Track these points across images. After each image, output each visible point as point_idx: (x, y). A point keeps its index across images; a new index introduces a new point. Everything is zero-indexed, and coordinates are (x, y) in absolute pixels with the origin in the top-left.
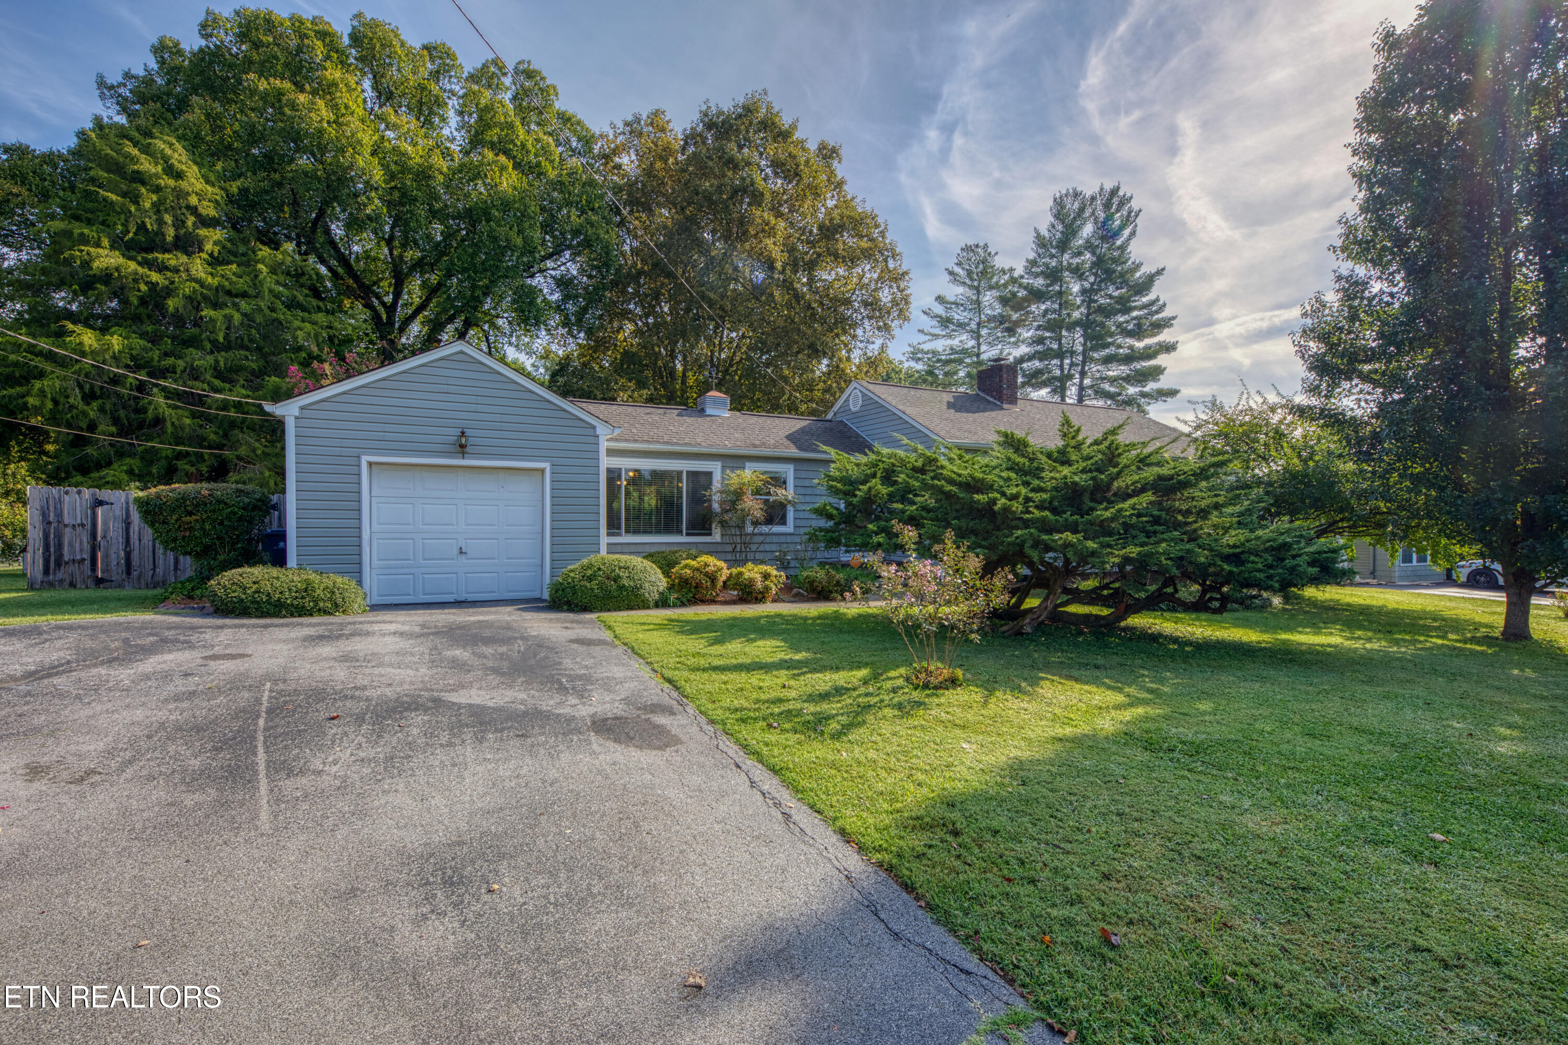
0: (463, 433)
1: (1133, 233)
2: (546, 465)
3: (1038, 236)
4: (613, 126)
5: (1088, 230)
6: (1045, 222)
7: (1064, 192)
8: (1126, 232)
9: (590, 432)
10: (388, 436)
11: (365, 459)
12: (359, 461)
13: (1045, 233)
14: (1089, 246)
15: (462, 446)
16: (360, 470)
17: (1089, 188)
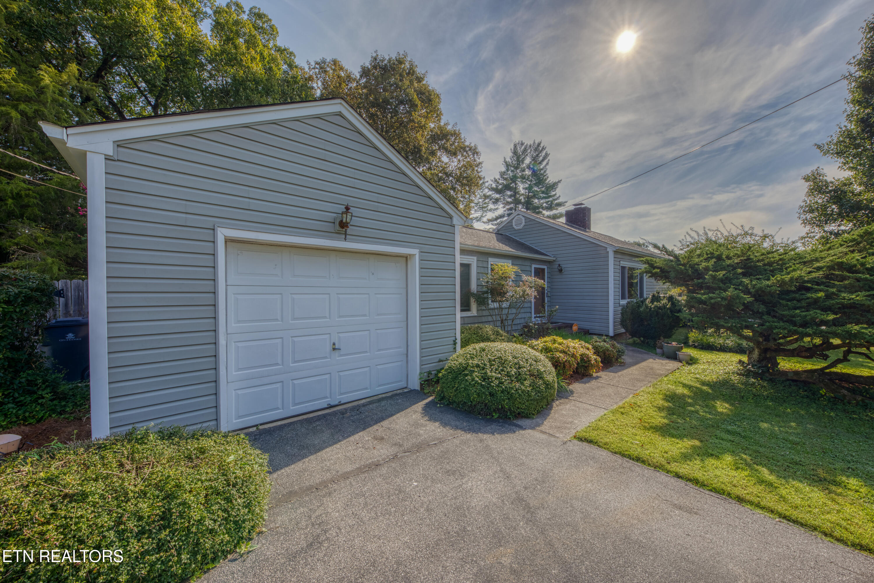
0: (347, 208)
1: (547, 164)
2: (415, 252)
3: (505, 162)
4: (308, 63)
5: (528, 160)
6: (509, 155)
7: (517, 142)
8: (544, 163)
9: (448, 221)
10: (254, 204)
11: (222, 234)
12: (214, 235)
13: (508, 160)
14: (529, 167)
15: (343, 225)
16: (215, 248)
17: (528, 142)
